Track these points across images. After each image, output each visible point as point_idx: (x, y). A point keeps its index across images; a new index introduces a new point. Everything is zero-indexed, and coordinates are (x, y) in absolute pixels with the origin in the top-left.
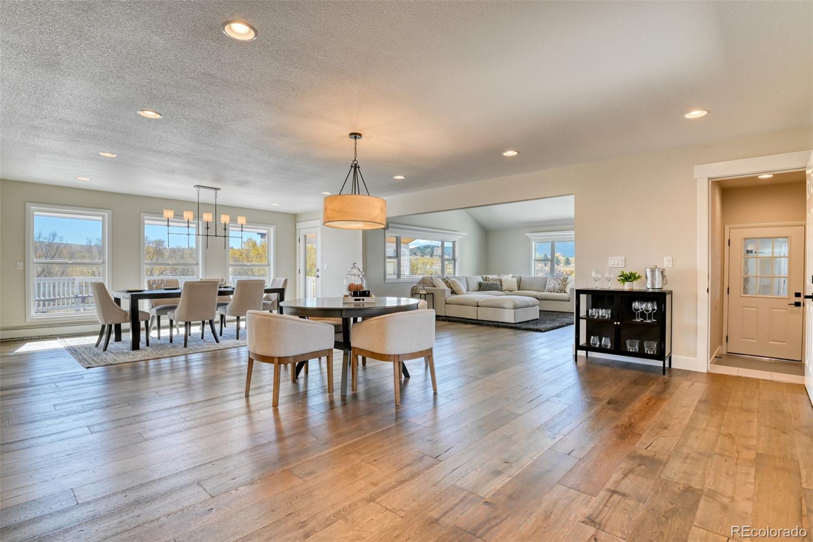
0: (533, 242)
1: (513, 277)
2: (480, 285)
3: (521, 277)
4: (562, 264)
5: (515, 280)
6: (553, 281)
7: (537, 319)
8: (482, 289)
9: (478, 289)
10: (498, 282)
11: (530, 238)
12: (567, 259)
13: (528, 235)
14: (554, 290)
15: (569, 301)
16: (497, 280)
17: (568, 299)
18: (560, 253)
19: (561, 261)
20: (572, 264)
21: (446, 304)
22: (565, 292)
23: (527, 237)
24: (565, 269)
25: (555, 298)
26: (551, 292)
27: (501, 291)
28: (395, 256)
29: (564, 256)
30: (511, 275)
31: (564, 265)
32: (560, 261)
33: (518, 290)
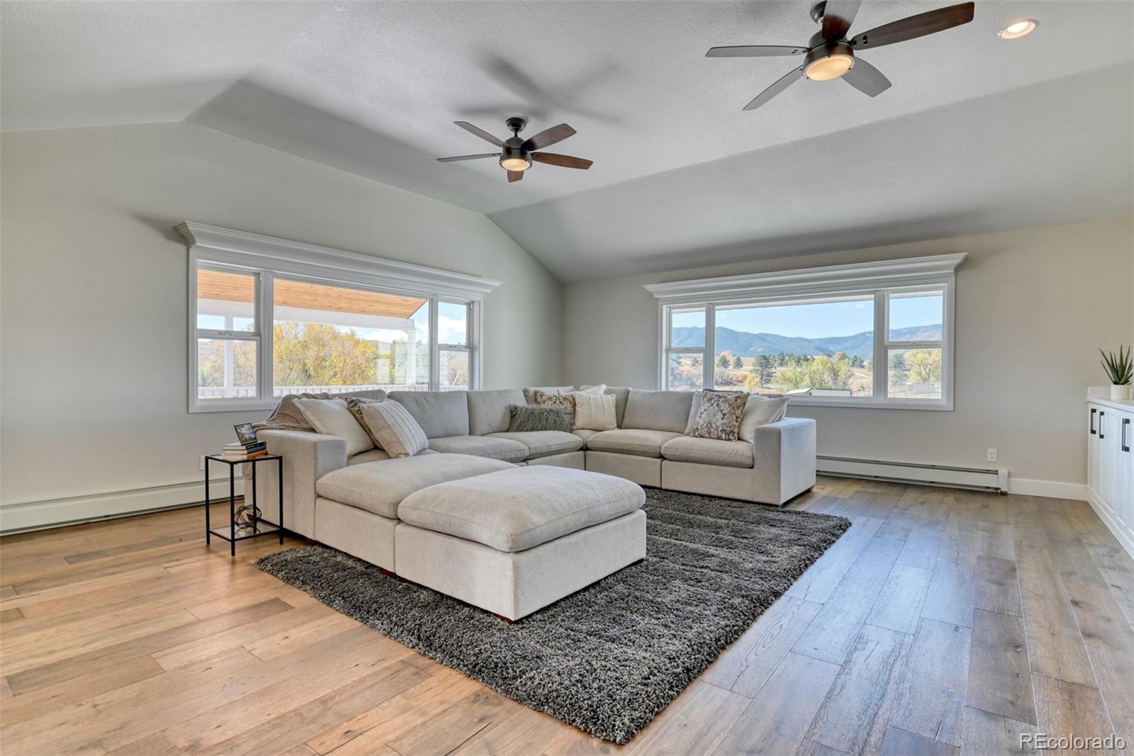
0: (664, 307)
1: (608, 392)
2: (513, 413)
3: (628, 392)
4: (731, 367)
5: (612, 399)
6: (708, 404)
7: (641, 561)
8: (516, 426)
9: (506, 426)
10: (568, 406)
11: (656, 296)
12: (739, 359)
13: (650, 288)
14: (709, 433)
15: (752, 467)
16: (565, 399)
17: (750, 462)
18: (729, 352)
19: (730, 363)
20: (744, 367)
21: (319, 496)
22: (739, 439)
23: (651, 294)
24: (735, 372)
25: (711, 456)
26: (702, 436)
27: (571, 431)
28: (252, 330)
29: (734, 356)
30: (604, 387)
31: (735, 367)
32: (728, 361)
33: (619, 427)
